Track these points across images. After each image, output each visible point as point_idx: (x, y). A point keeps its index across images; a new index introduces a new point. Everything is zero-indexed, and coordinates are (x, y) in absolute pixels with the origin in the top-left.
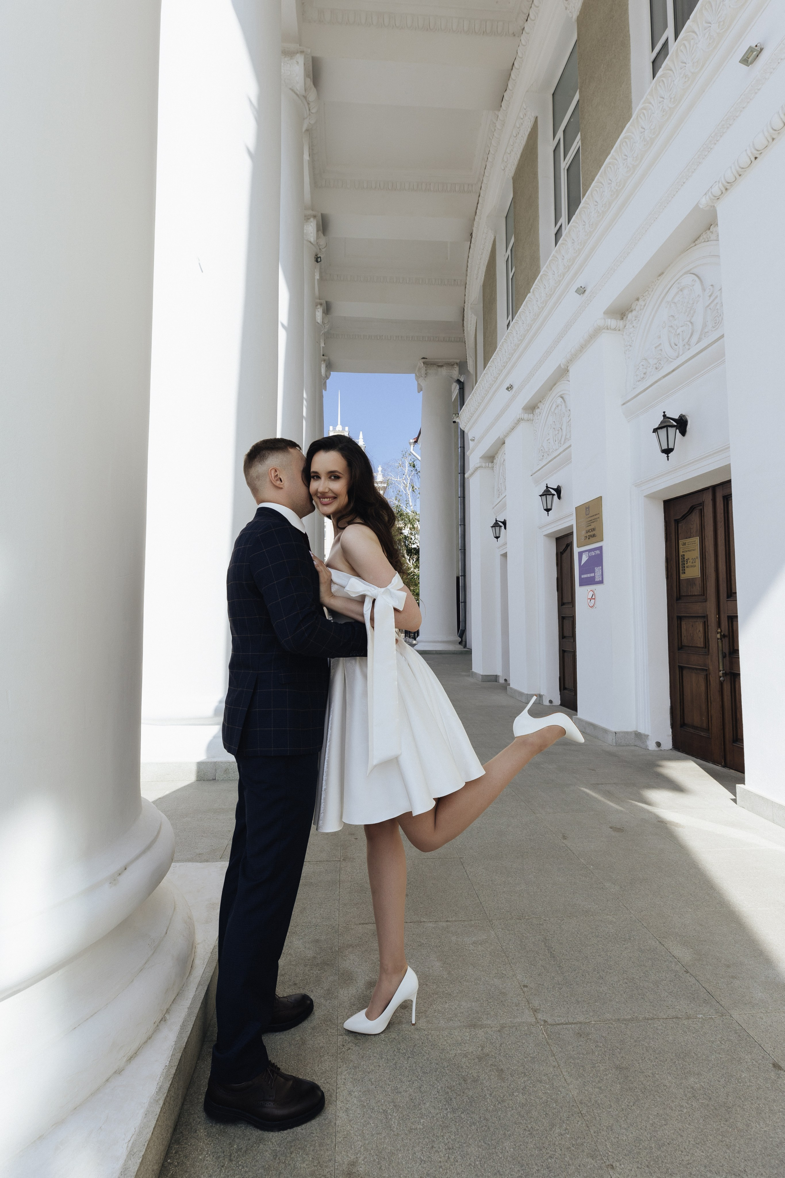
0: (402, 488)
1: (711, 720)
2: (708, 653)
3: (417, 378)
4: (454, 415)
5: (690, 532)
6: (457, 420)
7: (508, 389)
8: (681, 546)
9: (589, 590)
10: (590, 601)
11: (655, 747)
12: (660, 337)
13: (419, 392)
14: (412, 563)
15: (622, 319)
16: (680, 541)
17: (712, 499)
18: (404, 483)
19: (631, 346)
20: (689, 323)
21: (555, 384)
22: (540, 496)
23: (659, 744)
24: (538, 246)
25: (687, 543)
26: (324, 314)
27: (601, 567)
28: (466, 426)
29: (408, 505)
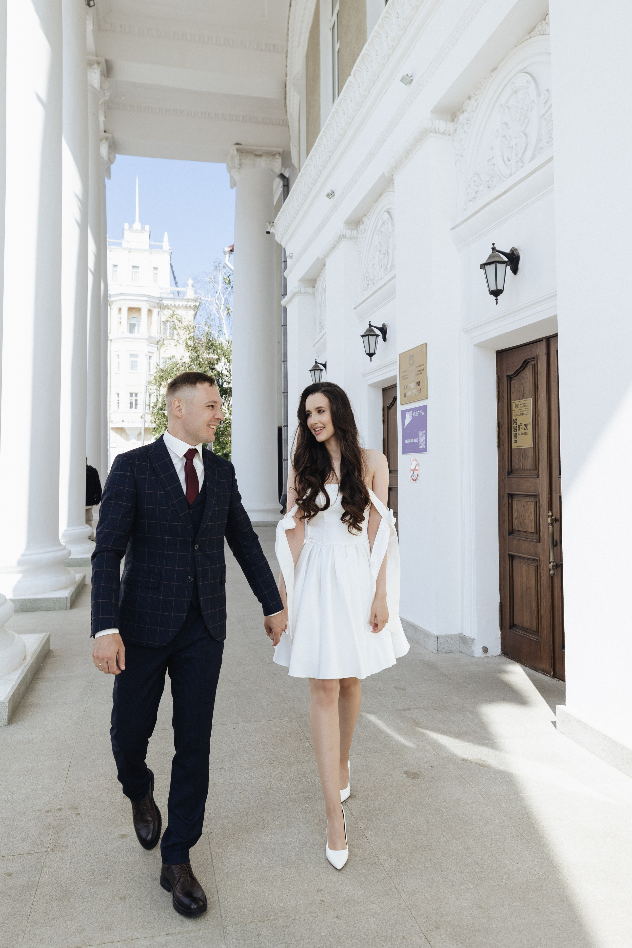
0: (214, 309)
1: (541, 621)
2: (539, 540)
3: (230, 169)
4: (268, 224)
5: (523, 392)
6: (271, 231)
7: (328, 195)
8: (513, 408)
9: (412, 459)
10: (413, 472)
11: (481, 653)
12: (492, 149)
13: (232, 188)
14: (227, 407)
15: (453, 120)
16: (512, 402)
17: (546, 354)
18: (217, 304)
19: (462, 156)
20: (522, 135)
21: (381, 195)
22: (362, 336)
23: (485, 650)
24: (365, 15)
25: (519, 405)
26: (103, 77)
27: (424, 432)
28: (282, 238)
29: (220, 332)
